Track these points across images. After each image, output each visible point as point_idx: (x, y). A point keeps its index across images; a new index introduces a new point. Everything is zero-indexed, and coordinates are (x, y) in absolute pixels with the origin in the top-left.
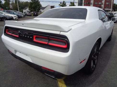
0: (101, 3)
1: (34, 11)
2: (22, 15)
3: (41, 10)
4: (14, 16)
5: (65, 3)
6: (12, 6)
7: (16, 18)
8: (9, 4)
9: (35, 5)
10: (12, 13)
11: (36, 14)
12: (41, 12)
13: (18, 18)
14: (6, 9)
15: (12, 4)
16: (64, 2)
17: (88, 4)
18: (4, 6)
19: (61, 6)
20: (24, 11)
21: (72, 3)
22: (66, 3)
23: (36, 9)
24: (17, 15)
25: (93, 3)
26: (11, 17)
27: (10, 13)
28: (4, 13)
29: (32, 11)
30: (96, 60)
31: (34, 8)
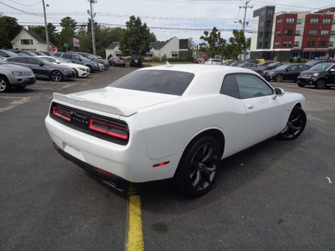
0: (328, 32)
1: (134, 53)
2: (100, 65)
3: (152, 50)
4: (81, 69)
5: (217, 33)
6: (78, 41)
7: (85, 72)
8: (72, 35)
9: (138, 38)
10: (76, 59)
11: (136, 61)
12: (151, 55)
13: (89, 73)
14: (64, 50)
15: (79, 33)
16: (215, 29)
17: (287, 34)
18: (59, 38)
19: (205, 39)
20: (108, 52)
21: (238, 33)
22: (219, 33)
23: (140, 49)
24: (86, 65)
25: (302, 33)
26: (73, 72)
27: (71, 58)
28: (57, 61)
29: (127, 54)
30: (211, 172)
31: (133, 46)
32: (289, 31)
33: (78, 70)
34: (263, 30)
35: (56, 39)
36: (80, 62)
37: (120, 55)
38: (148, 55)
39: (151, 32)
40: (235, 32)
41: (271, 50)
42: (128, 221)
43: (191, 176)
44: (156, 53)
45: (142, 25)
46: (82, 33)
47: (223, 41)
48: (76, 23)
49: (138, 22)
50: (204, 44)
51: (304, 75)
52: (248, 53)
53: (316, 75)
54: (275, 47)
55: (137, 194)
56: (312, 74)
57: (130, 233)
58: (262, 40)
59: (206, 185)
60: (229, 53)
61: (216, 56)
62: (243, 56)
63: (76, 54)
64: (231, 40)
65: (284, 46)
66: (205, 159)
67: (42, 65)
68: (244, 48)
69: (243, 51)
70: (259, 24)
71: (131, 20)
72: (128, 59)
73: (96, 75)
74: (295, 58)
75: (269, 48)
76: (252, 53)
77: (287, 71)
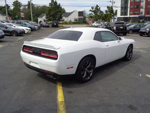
1: (53, 20)
2: (36, 27)
3: (64, 18)
4: (26, 29)
5: (98, 8)
6: (23, 14)
7: (29, 31)
8: (19, 10)
9: (55, 12)
10: (23, 24)
11: (55, 24)
12: (63, 21)
13: (30, 32)
14: (15, 19)
15: (23, 9)
16: (97, 6)
18: (12, 13)
19: (92, 11)
20: (39, 20)
21: (110, 8)
22: (100, 8)
23: (57, 17)
24: (29, 27)
26: (23, 31)
27: (20, 24)
28: (14, 25)
29: (50, 20)
30: (91, 72)
31: (53, 16)
32: (137, 6)
33: (25, 30)
34: (123, 6)
35: (10, 13)
36: (25, 25)
37: (46, 21)
38: (62, 21)
39: (62, 8)
40: (108, 7)
41: (128, 16)
42: (57, 91)
43: (82, 73)
44: (66, 19)
45: (58, 4)
46: (24, 9)
47: (101, 12)
48: (21, 4)
49: (56, 3)
50: (92, 14)
51: (142, 30)
52: (116, 18)
53: (148, 30)
54: (130, 15)
55: (60, 82)
56: (146, 29)
57: (58, 94)
58: (123, 11)
59: (89, 78)
60: (105, 18)
61: (98, 20)
62: (113, 20)
63: (22, 21)
64: (106, 11)
65: (135, 14)
66: (88, 67)
67: (6, 28)
68: (113, 16)
69: (112, 17)
70: (121, 3)
71: (52, 2)
72: (51, 23)
73: (34, 32)
74: (141, 20)
75: (127, 15)
76: (118, 18)
77: (135, 28)
